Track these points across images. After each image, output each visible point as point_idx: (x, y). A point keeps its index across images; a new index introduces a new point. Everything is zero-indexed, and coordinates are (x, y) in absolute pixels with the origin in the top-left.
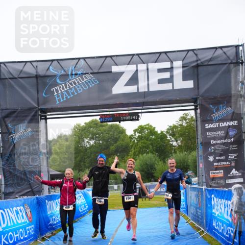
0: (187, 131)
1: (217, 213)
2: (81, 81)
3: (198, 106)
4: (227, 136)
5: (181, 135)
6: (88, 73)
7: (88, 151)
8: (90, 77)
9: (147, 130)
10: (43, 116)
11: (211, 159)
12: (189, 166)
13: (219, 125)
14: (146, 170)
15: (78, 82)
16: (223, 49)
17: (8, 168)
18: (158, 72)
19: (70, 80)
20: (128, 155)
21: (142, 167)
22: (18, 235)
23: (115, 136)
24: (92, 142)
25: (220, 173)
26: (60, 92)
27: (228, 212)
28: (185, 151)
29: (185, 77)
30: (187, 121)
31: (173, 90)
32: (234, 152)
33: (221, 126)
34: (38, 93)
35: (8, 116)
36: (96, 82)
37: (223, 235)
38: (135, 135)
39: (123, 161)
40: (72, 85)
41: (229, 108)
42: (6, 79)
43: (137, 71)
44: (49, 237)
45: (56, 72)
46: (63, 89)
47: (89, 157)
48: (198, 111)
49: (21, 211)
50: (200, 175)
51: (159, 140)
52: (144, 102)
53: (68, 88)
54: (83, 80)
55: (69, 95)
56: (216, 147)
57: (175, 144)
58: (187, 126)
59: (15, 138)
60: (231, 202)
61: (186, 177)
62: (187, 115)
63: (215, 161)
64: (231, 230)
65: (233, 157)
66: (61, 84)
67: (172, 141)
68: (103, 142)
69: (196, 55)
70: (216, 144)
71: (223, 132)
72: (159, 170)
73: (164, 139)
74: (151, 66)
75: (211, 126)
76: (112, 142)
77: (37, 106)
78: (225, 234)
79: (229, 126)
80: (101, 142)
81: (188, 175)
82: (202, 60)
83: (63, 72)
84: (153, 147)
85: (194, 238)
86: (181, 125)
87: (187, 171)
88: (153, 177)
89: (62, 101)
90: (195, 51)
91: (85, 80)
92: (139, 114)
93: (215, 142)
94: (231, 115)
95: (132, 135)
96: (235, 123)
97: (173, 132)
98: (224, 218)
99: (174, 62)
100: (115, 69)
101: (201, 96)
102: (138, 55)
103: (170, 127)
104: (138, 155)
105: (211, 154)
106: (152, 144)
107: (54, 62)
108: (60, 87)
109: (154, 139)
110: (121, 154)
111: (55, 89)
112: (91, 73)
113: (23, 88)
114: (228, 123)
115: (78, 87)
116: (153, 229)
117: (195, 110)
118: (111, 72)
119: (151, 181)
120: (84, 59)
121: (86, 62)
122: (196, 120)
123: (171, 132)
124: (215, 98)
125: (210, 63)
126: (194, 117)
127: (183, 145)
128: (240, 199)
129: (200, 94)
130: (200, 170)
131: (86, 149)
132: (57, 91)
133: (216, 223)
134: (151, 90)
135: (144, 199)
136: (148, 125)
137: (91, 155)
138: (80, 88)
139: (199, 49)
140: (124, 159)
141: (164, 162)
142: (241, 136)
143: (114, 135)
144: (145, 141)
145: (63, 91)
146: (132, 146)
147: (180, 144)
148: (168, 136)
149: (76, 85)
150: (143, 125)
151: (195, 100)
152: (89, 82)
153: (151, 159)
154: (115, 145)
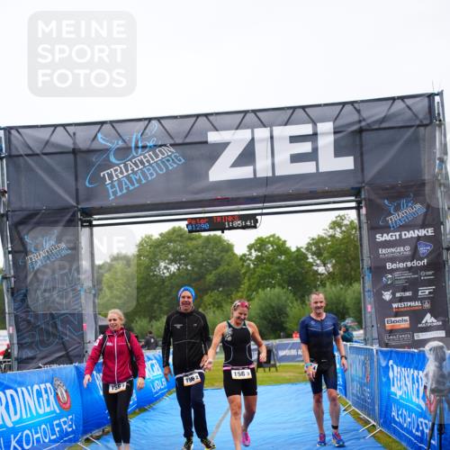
0: (342, 246)
1: (399, 393)
2: (153, 159)
3: (363, 203)
4: (415, 255)
5: (333, 255)
6: (165, 145)
7: (166, 284)
8: (168, 151)
9: (272, 246)
10: (85, 221)
11: (387, 296)
12: (348, 309)
13: (400, 236)
14: (270, 317)
15: (148, 161)
16: (406, 100)
17: (23, 315)
18: (291, 142)
19: (134, 157)
20: (238, 291)
21: (263, 311)
22: (39, 435)
23: (215, 257)
24: (173, 268)
25: (404, 322)
26: (115, 178)
27: (418, 391)
28: (341, 282)
29: (339, 151)
30: (343, 228)
31: (318, 174)
32: (428, 283)
33: (403, 237)
34: (76, 179)
35: (23, 222)
36: (180, 161)
37: (410, 433)
38: (250, 254)
39: (229, 300)
40: (137, 166)
41: (418, 206)
42: (21, 156)
43: (253, 139)
44: (98, 438)
45: (109, 144)
46: (122, 173)
47: (168, 295)
48: (364, 211)
49: (46, 392)
50: (369, 324)
51: (293, 263)
52: (265, 196)
53: (130, 172)
54: (157, 156)
55: (133, 184)
56: (396, 274)
57: (321, 270)
58: (343, 238)
59: (36, 262)
60: (425, 373)
61: (343, 329)
62: (342, 218)
63: (394, 300)
64: (426, 424)
65: (427, 292)
66: (118, 165)
67: (317, 265)
68: (193, 268)
69: (358, 111)
70: (397, 270)
71: (408, 248)
72: (294, 318)
73: (302, 262)
74: (278, 131)
75: (386, 237)
76: (210, 268)
77: (75, 204)
78: (414, 431)
79: (419, 238)
80: (189, 267)
81: (345, 326)
82: (369, 121)
83: (121, 143)
84: (282, 276)
85: (359, 439)
86: (332, 237)
87: (343, 319)
88: (283, 329)
89: (119, 194)
90: (356, 105)
91: (161, 156)
92: (257, 217)
93: (394, 266)
94: (422, 217)
95: (245, 255)
96: (430, 232)
97: (319, 248)
98: (411, 402)
99: (318, 124)
100: (213, 137)
101: (367, 184)
102: (254, 111)
103: (313, 239)
104: (256, 290)
105: (386, 288)
106: (280, 271)
107: (105, 126)
108: (116, 170)
109: (284, 262)
110: (226, 288)
111: (108, 173)
112: (171, 145)
113: (50, 171)
114: (416, 231)
115: (149, 170)
116: (284, 423)
117: (358, 208)
118: (206, 142)
119: (279, 337)
120: (159, 119)
121: (162, 125)
122: (360, 228)
123: (314, 249)
124: (393, 187)
125: (384, 125)
126: (356, 221)
127: (336, 271)
128: (440, 367)
129: (366, 181)
130: (368, 315)
131: (163, 280)
132: (110, 176)
133: (398, 411)
134: (278, 173)
135: (267, 369)
136: (273, 236)
137: (171, 291)
138: (152, 171)
139: (362, 101)
140: (231, 298)
141: (303, 302)
142: (440, 255)
143: (212, 254)
144: (268, 265)
145: (120, 176)
146: (246, 273)
147: (331, 270)
148: (310, 256)
149: (145, 167)
150: (264, 237)
151: (356, 192)
152: (168, 161)
153: (279, 298)
154: (214, 272)
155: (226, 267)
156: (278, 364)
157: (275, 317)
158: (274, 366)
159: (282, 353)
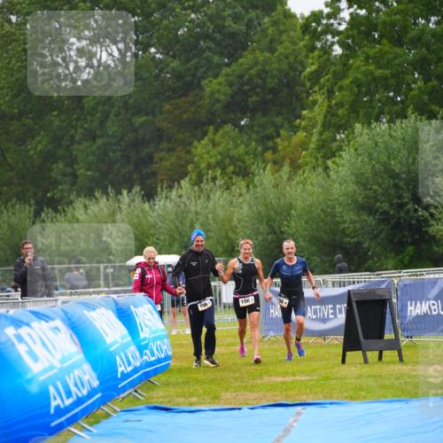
14: (385, 206)
20: (295, 129)
38: (335, 13)
39: (269, 155)
47: (94, 135)
76: (216, 59)
84: (427, 80)
95: (316, 16)
104: (345, 126)
106: (421, 65)
109: (434, 34)
110: (260, 119)
135: (373, 355)
137: (102, 123)
140: (275, 150)
144: (386, 46)
146: (315, 77)
154: (226, 70)
155: (260, 56)
156: (404, 342)
157: (401, 206)
158: (395, 345)
159: (416, 310)
